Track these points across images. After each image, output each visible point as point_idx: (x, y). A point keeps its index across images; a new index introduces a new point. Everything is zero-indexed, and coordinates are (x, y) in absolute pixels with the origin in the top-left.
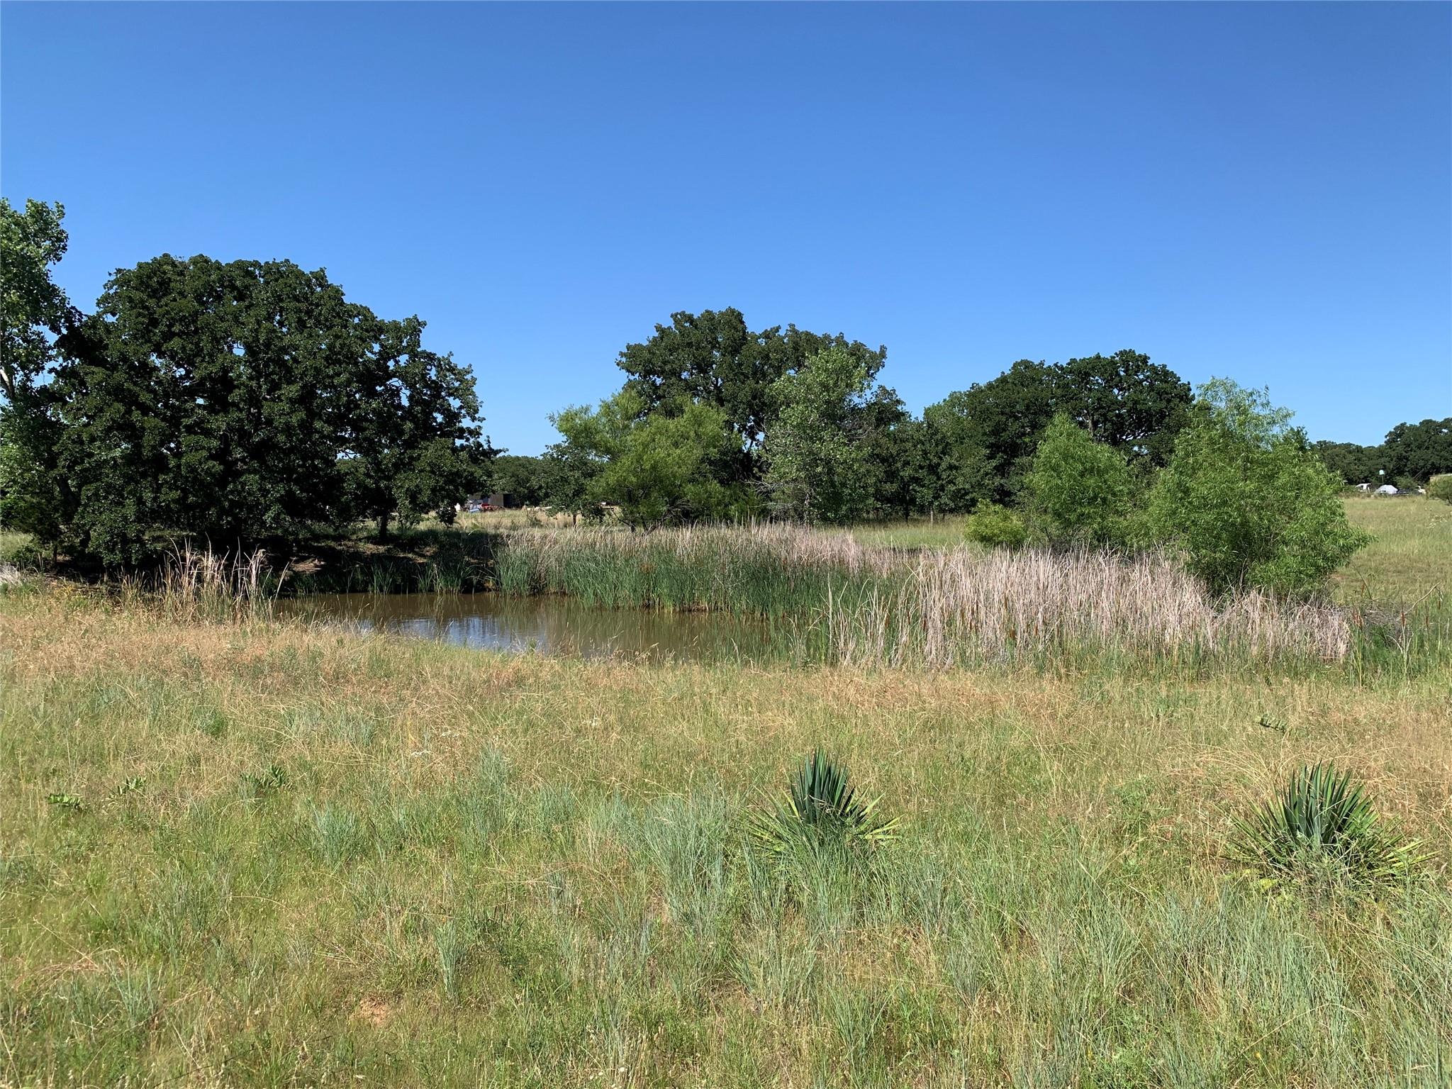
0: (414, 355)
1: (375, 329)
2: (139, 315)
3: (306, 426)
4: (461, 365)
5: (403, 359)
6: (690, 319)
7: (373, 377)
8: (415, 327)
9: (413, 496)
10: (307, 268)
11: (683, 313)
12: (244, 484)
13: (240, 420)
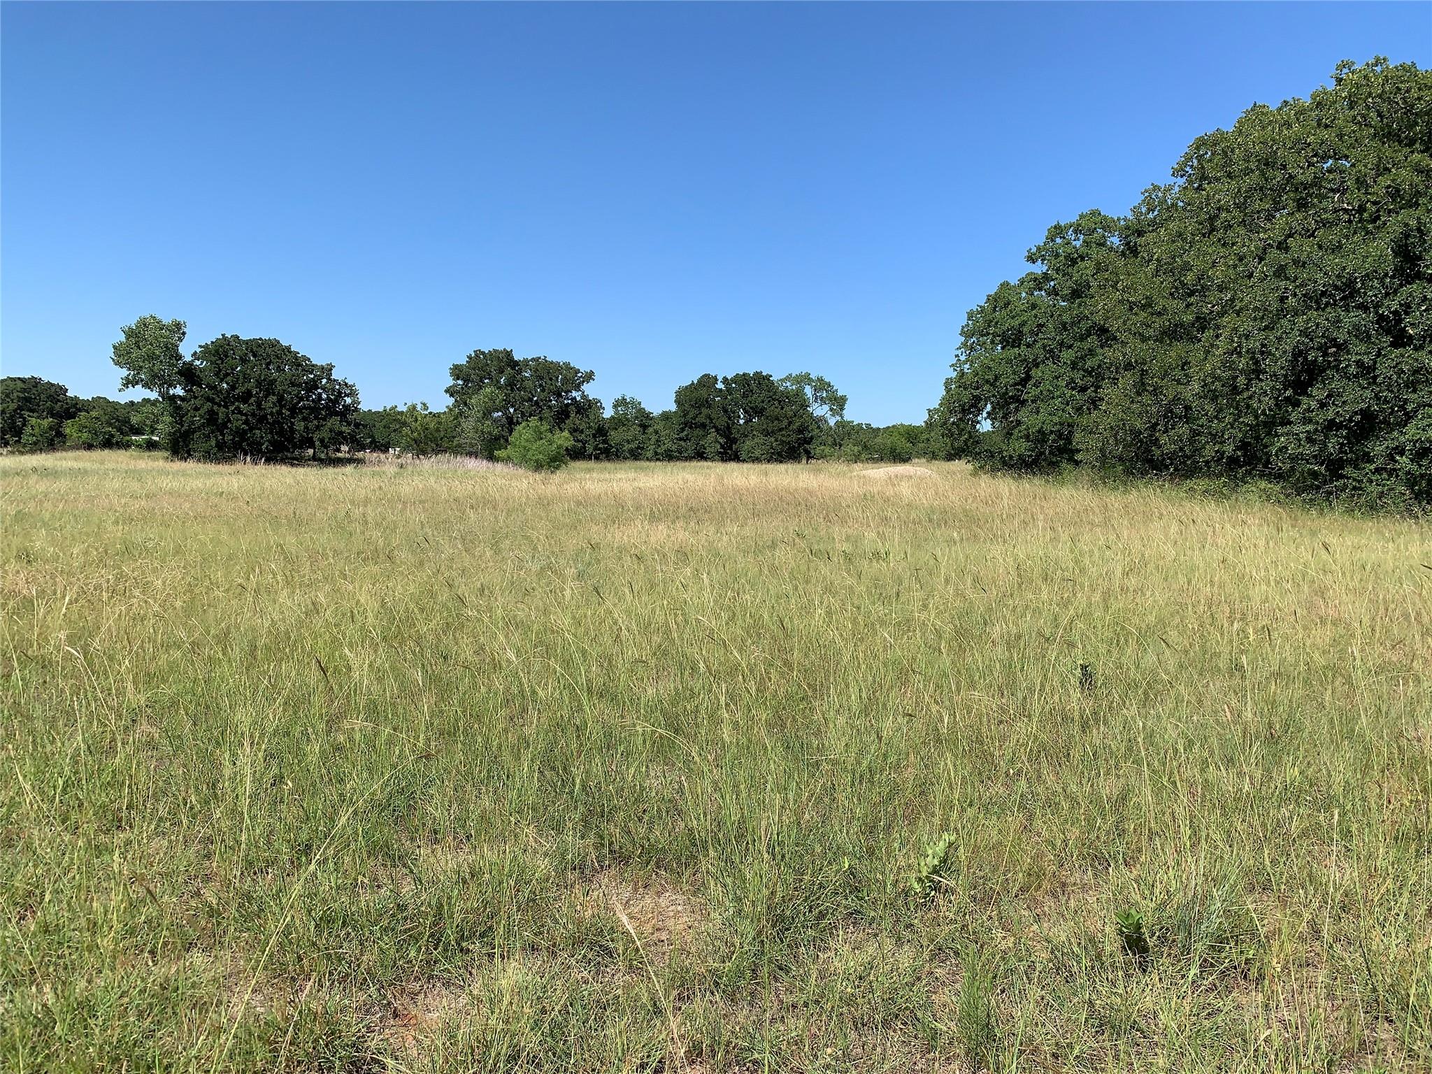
0: (329, 379)
1: (312, 368)
2: (215, 367)
3: (279, 413)
4: (350, 383)
5: (324, 381)
6: (483, 353)
7: (312, 386)
8: (330, 368)
9: (322, 441)
10: (284, 343)
11: (480, 350)
12: (254, 434)
13: (253, 409)
